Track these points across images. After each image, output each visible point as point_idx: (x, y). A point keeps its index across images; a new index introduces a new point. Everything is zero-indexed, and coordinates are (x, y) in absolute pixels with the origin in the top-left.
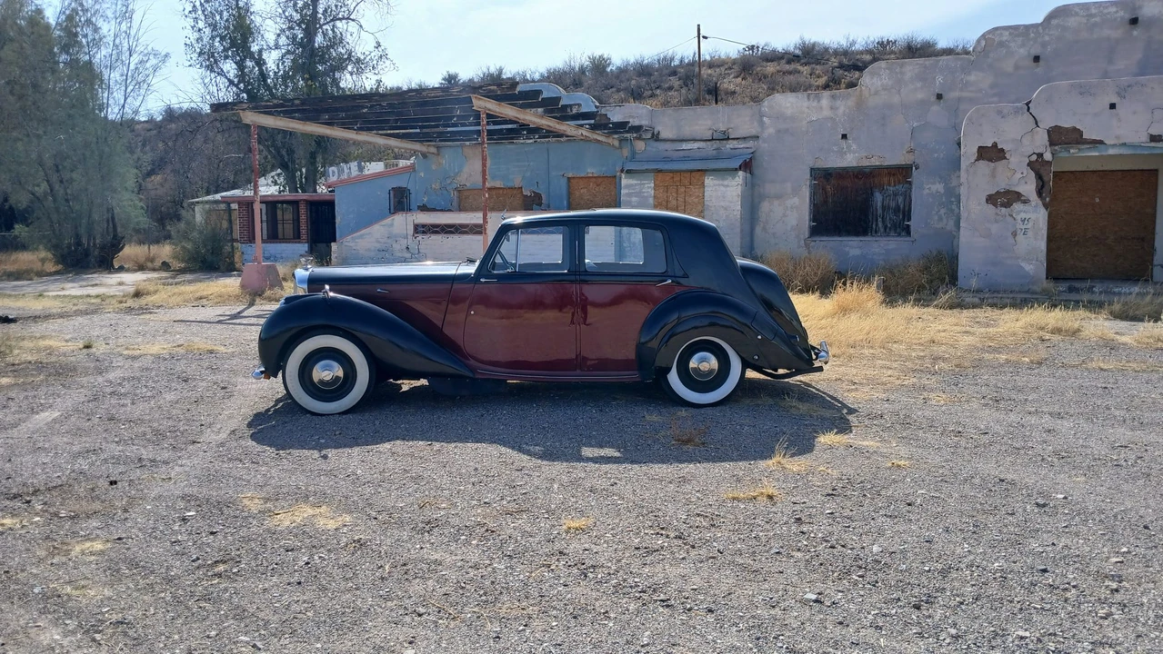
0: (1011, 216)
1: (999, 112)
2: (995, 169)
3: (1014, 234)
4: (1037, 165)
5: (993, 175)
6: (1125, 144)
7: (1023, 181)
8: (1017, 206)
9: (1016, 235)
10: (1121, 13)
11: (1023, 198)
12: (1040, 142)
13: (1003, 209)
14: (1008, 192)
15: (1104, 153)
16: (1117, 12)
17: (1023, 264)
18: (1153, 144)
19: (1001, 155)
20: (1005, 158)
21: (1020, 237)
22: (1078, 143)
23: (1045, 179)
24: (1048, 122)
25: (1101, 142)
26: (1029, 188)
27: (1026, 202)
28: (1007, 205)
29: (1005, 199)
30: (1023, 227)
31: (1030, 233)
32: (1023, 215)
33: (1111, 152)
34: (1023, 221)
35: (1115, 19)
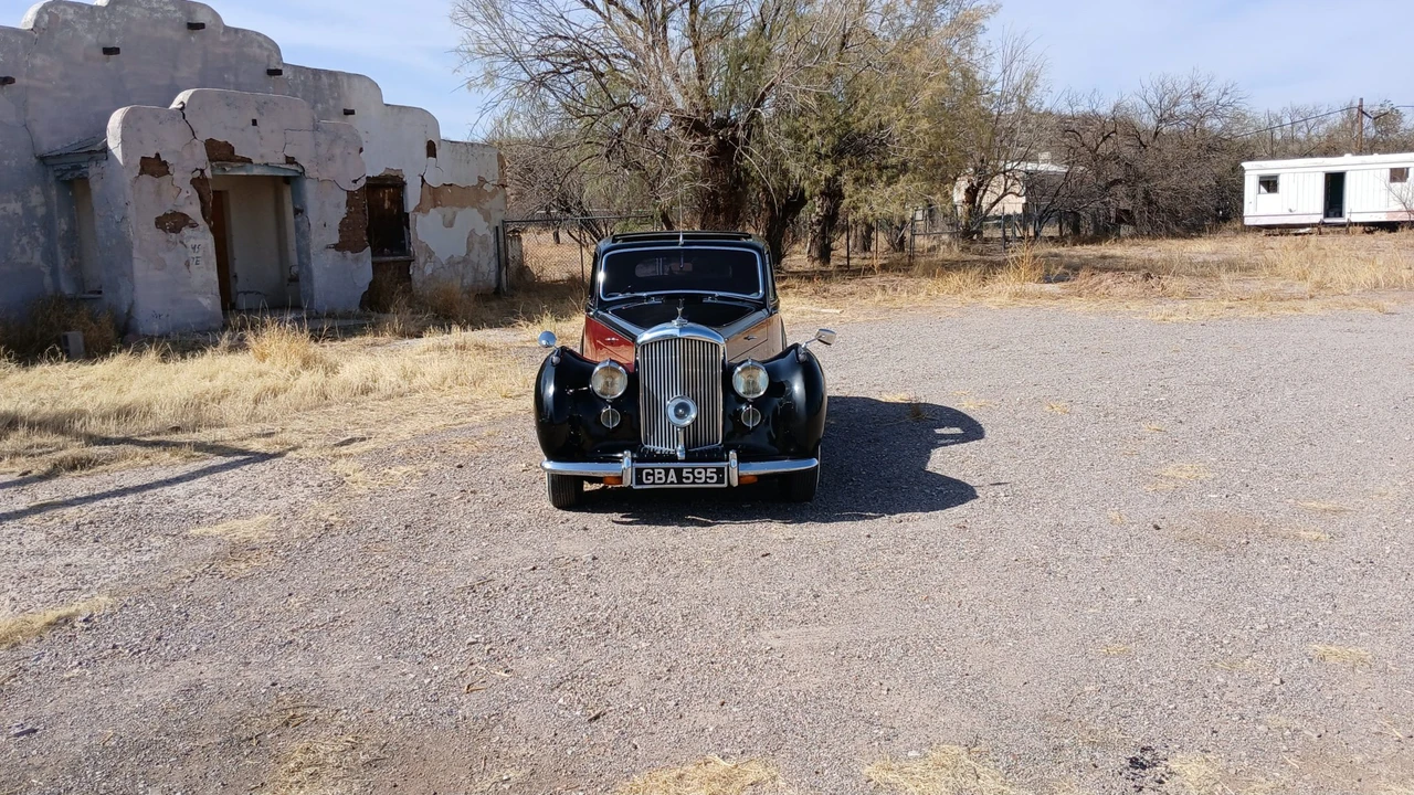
0: (182, 243)
1: (157, 117)
2: (159, 185)
3: (188, 264)
4: (199, 183)
5: (158, 193)
6: (267, 164)
7: (188, 202)
8: (186, 231)
9: (188, 266)
10: (179, 14)
11: (190, 222)
12: (200, 157)
13: (174, 235)
14: (174, 214)
15: (250, 174)
16: (175, 11)
17: (200, 299)
18: (287, 166)
19: (164, 168)
20: (168, 173)
21: (193, 267)
22: (230, 160)
23: (206, 199)
24: (203, 135)
25: (250, 161)
26: (194, 210)
27: (194, 226)
28: (176, 229)
29: (173, 222)
30: (195, 255)
31: (202, 263)
32: (192, 242)
33: (257, 171)
34: (194, 248)
35: (175, 19)
